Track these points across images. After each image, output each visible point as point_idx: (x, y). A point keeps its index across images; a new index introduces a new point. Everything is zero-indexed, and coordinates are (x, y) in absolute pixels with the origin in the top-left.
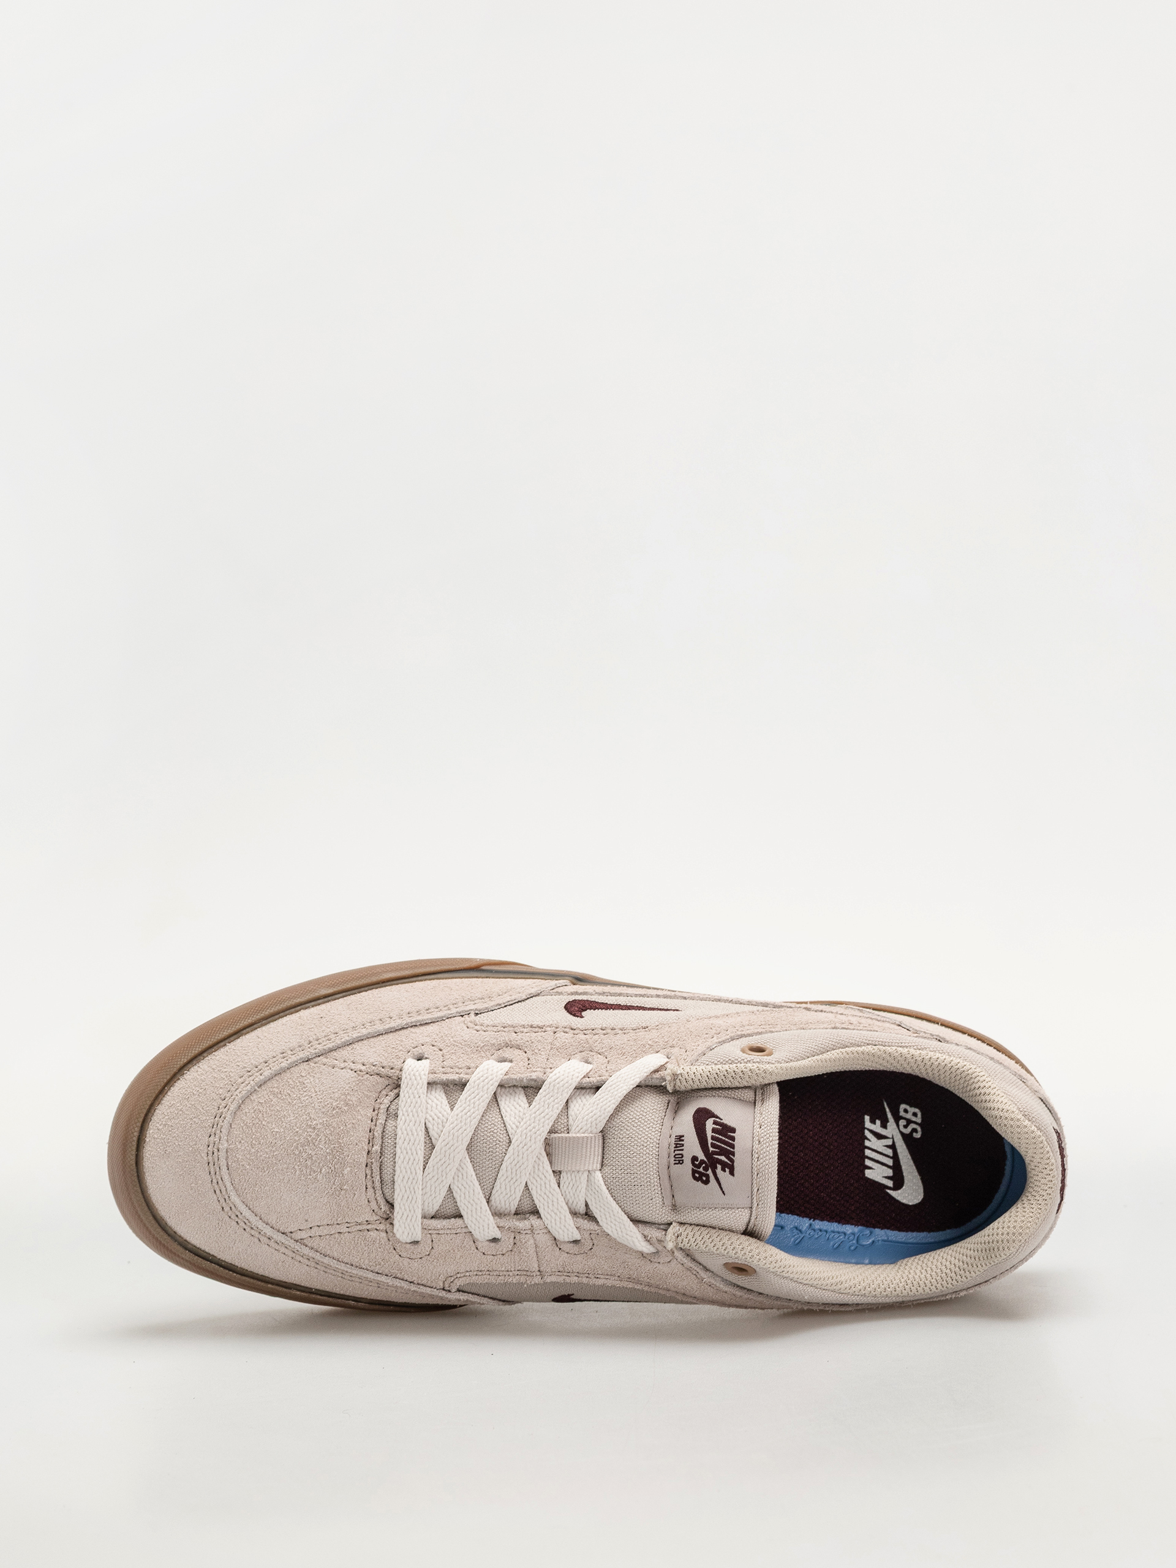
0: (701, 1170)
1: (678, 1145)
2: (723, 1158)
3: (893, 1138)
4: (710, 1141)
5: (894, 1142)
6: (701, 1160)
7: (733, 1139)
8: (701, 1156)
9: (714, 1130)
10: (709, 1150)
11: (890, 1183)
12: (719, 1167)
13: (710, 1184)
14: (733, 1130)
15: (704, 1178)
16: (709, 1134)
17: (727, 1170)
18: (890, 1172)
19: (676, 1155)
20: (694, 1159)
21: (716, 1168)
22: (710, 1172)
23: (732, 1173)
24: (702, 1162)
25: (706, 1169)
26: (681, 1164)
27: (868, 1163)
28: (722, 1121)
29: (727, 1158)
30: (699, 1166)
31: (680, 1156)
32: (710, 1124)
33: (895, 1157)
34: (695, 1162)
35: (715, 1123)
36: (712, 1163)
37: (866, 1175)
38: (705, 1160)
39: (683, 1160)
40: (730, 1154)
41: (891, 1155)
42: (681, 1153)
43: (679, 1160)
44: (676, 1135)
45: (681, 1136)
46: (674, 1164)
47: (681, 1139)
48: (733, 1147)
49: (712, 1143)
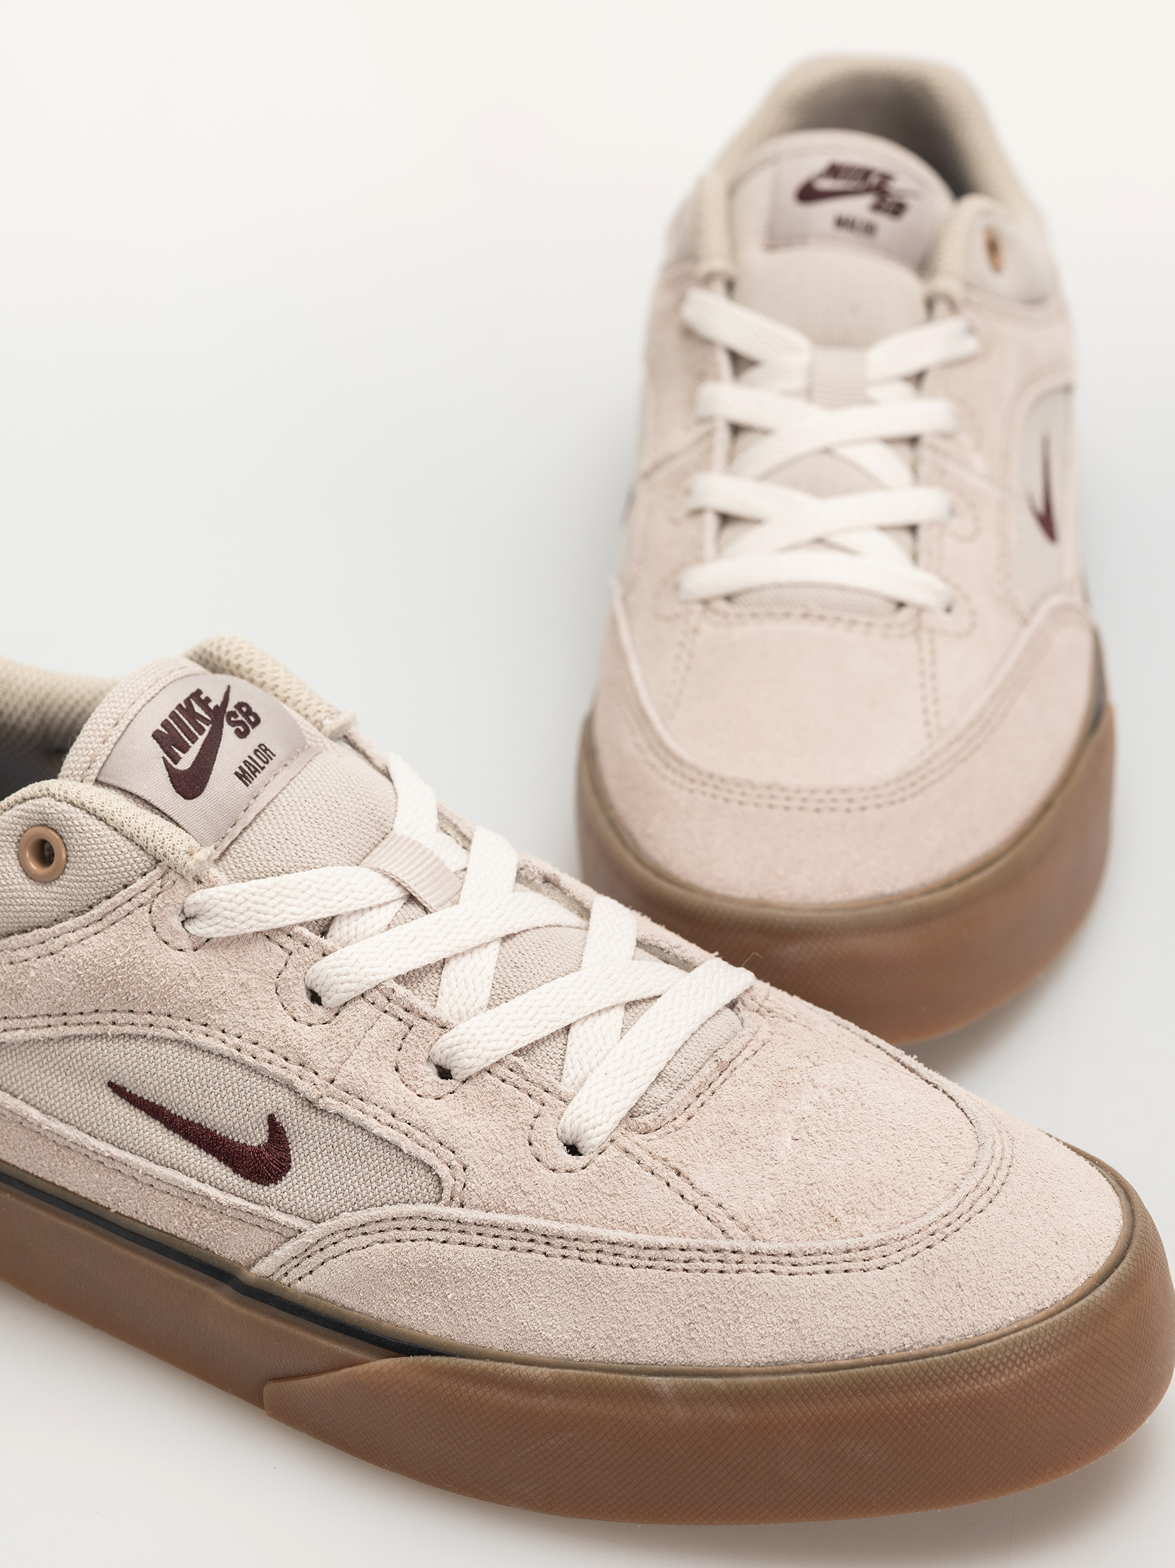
0: (240, 718)
1: (253, 770)
2: (198, 709)
4: (201, 739)
6: (232, 727)
7: (165, 724)
8: (228, 731)
9: (185, 749)
10: (212, 728)
12: (212, 705)
13: (240, 699)
14: (157, 736)
15: (243, 708)
17: (203, 697)
19: (265, 762)
20: (241, 736)
21: (216, 707)
22: (230, 708)
23: (199, 690)
24: (232, 723)
25: (233, 714)
26: (264, 746)
28: (165, 756)
29: (194, 707)
30: (241, 724)
31: (258, 753)
32: (186, 761)
34: (242, 730)
35: (176, 759)
36: (218, 715)
38: (226, 724)
39: (260, 747)
40: (185, 710)
42: (255, 757)
43: (263, 750)
44: (247, 785)
45: (241, 779)
46: (274, 755)
47: (245, 775)
48: (173, 715)
49: (200, 734)
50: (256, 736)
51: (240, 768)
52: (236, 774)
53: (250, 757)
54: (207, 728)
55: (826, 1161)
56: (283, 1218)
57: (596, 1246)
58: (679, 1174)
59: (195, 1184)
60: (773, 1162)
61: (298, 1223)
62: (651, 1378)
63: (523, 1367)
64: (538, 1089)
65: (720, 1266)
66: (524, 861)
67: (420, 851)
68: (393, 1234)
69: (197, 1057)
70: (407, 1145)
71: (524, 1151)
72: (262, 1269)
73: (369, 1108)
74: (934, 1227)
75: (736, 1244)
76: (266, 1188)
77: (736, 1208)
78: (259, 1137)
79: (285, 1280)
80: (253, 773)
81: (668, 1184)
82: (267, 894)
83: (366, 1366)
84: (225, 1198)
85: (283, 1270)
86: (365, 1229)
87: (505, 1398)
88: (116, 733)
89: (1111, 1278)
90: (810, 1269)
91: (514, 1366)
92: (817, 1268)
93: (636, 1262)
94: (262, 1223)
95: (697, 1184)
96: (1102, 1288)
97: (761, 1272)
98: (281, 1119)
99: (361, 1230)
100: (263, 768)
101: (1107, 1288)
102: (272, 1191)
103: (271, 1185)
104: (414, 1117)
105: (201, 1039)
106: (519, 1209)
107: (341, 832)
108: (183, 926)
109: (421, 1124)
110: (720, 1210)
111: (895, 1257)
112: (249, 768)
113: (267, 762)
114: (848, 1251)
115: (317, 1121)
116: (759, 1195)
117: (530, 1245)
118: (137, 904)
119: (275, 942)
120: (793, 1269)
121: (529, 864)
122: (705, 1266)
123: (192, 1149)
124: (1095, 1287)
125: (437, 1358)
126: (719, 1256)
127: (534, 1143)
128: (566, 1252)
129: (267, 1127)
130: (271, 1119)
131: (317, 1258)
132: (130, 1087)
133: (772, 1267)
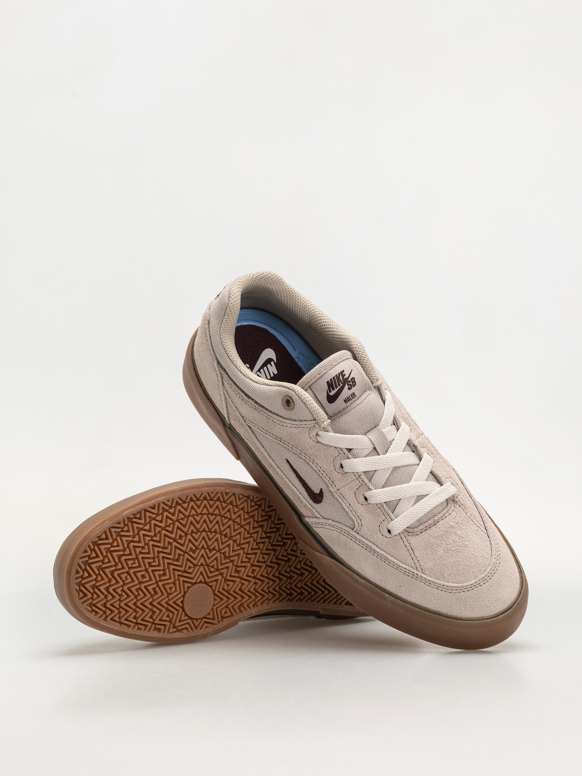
0: (351, 383)
3: (256, 373)
4: (339, 387)
5: (257, 372)
6: (348, 386)
7: (331, 380)
8: (346, 387)
9: (333, 389)
11: (272, 363)
12: (345, 377)
13: (353, 377)
14: (328, 382)
15: (353, 380)
16: (336, 390)
17: (344, 373)
18: (269, 366)
19: (352, 398)
20: (349, 389)
22: (349, 379)
23: (343, 371)
25: (349, 382)
26: (354, 393)
27: (272, 375)
28: (328, 389)
29: (340, 376)
30: (350, 385)
32: (332, 393)
33: (262, 367)
35: (330, 391)
36: (346, 381)
37: (277, 373)
38: (346, 385)
39: (353, 393)
40: (337, 377)
41: (262, 369)
42: (350, 396)
43: (353, 395)
44: (346, 403)
45: (345, 402)
46: (356, 396)
47: (346, 401)
48: (334, 378)
49: (339, 386)
50: (354, 390)
51: (346, 399)
52: (344, 400)
53: (349, 396)
54: (341, 385)
55: (449, 559)
56: (316, 513)
57: (385, 559)
58: (412, 549)
59: (298, 493)
60: (435, 554)
61: (319, 516)
62: (386, 594)
63: (358, 577)
64: (386, 514)
65: (412, 576)
66: (410, 439)
67: (383, 435)
68: (340, 531)
69: (309, 467)
70: (350, 514)
71: (377, 528)
72: (307, 520)
73: (345, 501)
74: (467, 587)
75: (418, 573)
76: (314, 504)
77: (422, 564)
78: (317, 491)
79: (311, 525)
80: (348, 401)
81: (408, 550)
82: (339, 439)
83: (323, 556)
84: (304, 500)
85: (312, 523)
86: (334, 526)
87: (351, 581)
88: (318, 376)
89: (505, 614)
90: (433, 586)
91: (356, 576)
92: (435, 587)
93: (393, 566)
94: (311, 510)
95: (415, 553)
96: (501, 616)
97: (421, 582)
98: (323, 490)
99: (333, 526)
100: (351, 400)
101: (503, 616)
102: (315, 505)
103: (316, 504)
104: (354, 508)
105: (311, 464)
106: (371, 541)
107: (365, 424)
108: (316, 436)
109: (355, 511)
110: (418, 562)
111: (454, 591)
112: (348, 399)
113: (353, 398)
114: (443, 585)
115: (331, 497)
116: (429, 562)
117: (370, 551)
118: (306, 427)
119: (337, 450)
120: (429, 584)
121: (411, 441)
122: (409, 575)
123: (300, 485)
124: (500, 615)
125: (339, 564)
126: (413, 574)
127: (380, 527)
128: (378, 556)
129: (320, 491)
130: (321, 489)
131: (320, 526)
132: (291, 462)
133: (424, 582)
